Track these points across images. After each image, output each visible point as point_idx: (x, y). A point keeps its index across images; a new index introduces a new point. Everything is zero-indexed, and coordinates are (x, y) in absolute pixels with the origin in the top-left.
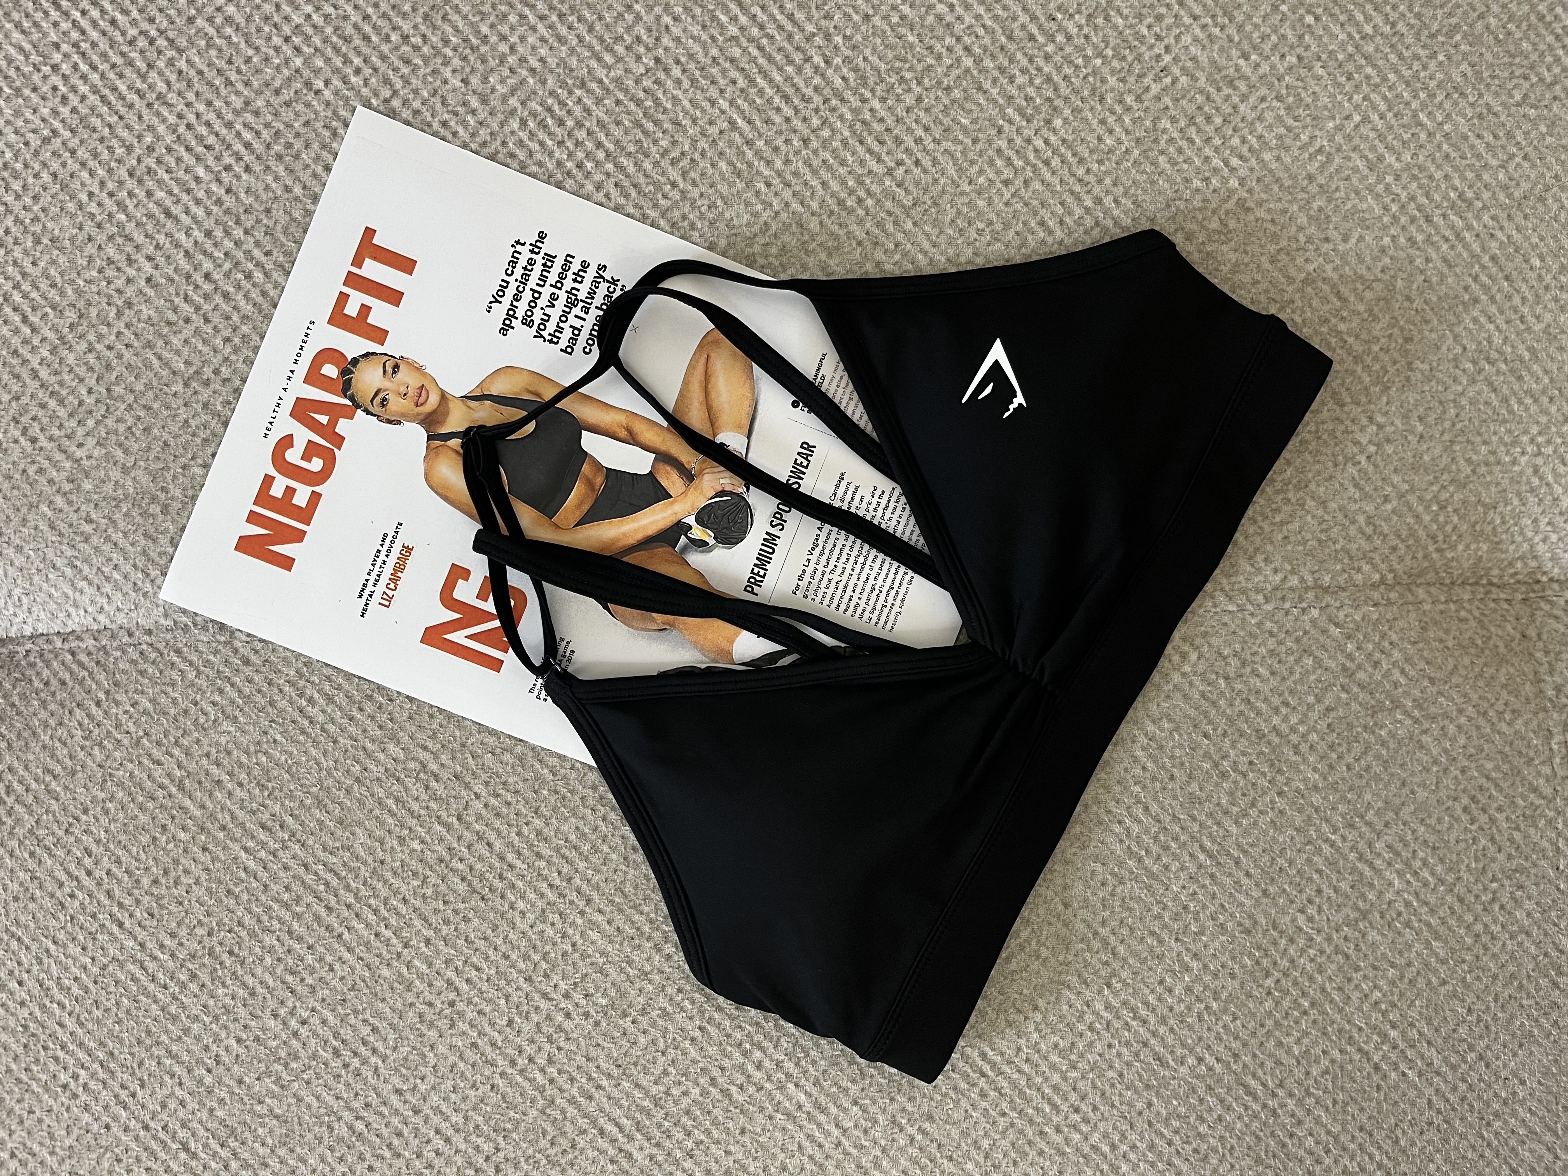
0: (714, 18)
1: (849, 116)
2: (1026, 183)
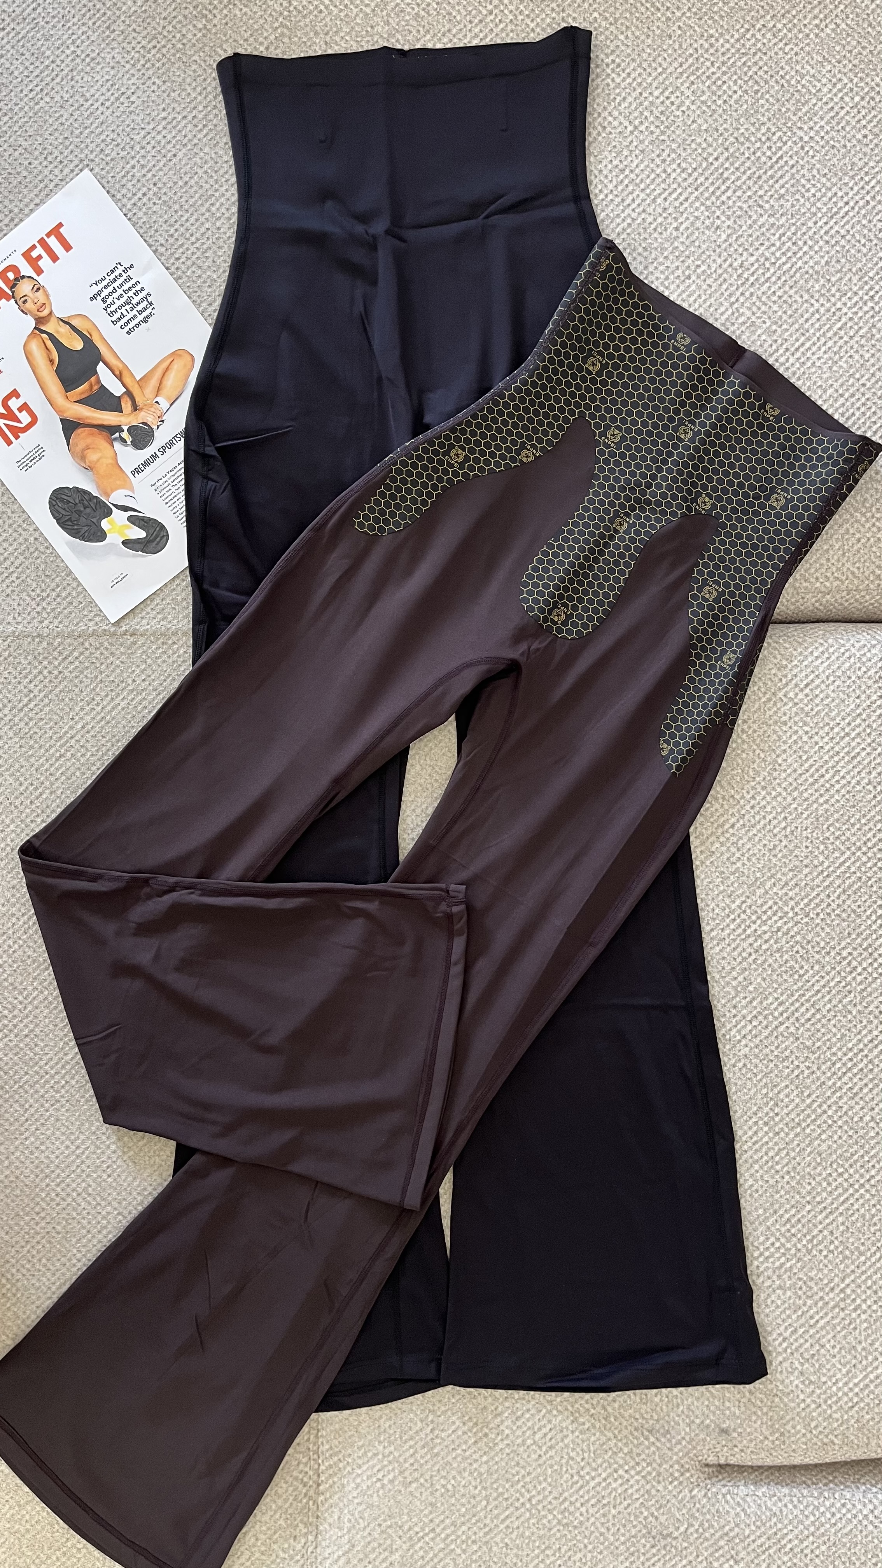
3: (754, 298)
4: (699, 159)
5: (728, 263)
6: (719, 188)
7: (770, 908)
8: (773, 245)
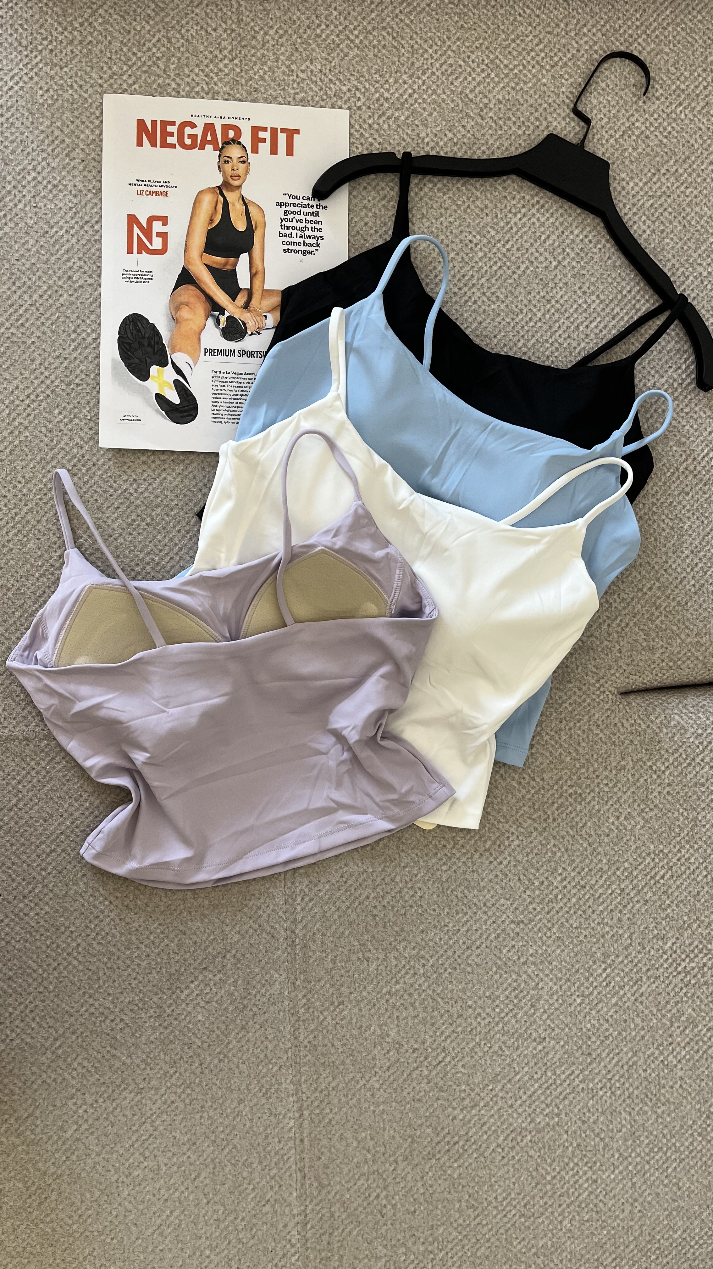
0: (564, 1063)
1: (524, 1125)
2: (496, 1207)
7: (697, 946)
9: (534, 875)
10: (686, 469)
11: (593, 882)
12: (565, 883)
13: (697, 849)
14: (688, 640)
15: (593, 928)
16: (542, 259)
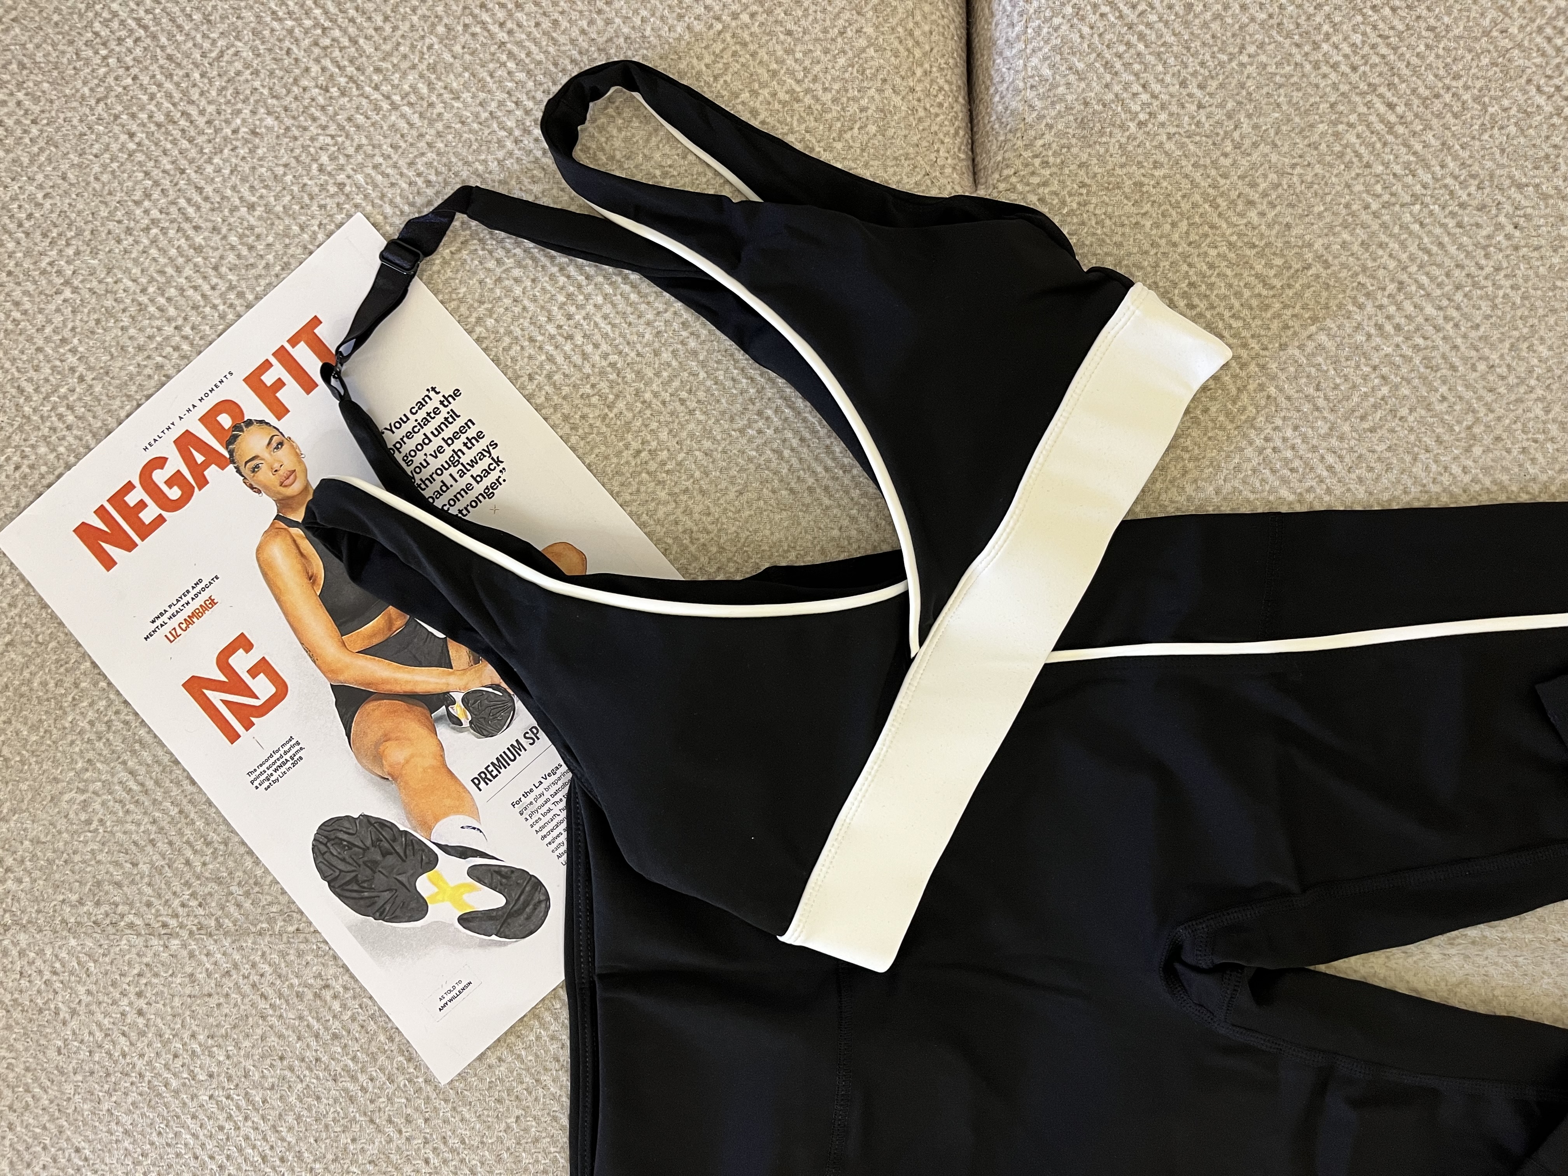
3: (384, 65)
4: (129, 166)
5: (318, 114)
6: (183, 131)
8: (291, 32)
9: (1366, 396)
10: (502, 25)
11: (1392, 264)
12: (1389, 328)
13: (1334, 25)
14: (869, 30)
15: (1498, 269)
16: (58, 319)
